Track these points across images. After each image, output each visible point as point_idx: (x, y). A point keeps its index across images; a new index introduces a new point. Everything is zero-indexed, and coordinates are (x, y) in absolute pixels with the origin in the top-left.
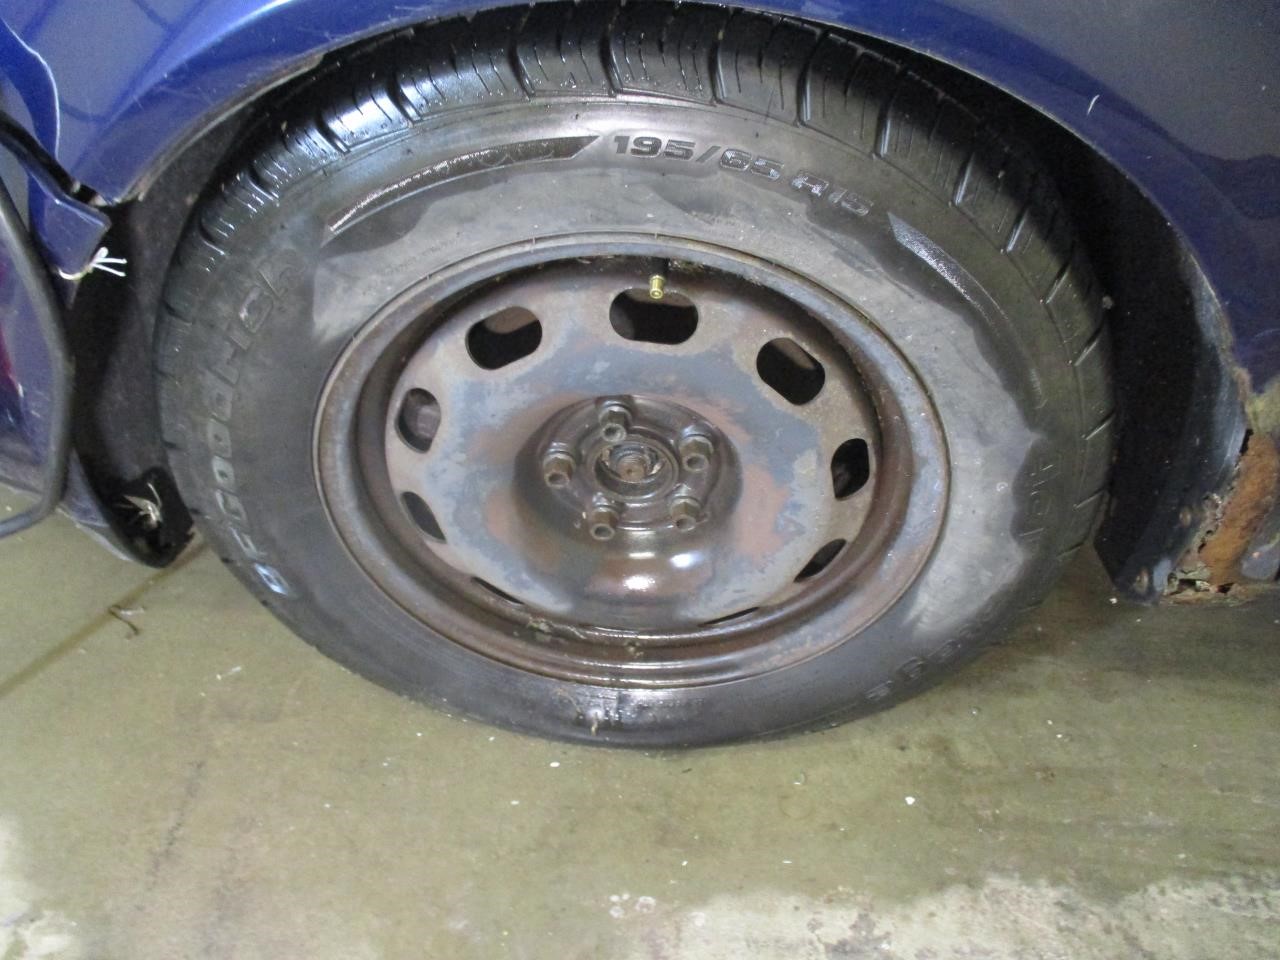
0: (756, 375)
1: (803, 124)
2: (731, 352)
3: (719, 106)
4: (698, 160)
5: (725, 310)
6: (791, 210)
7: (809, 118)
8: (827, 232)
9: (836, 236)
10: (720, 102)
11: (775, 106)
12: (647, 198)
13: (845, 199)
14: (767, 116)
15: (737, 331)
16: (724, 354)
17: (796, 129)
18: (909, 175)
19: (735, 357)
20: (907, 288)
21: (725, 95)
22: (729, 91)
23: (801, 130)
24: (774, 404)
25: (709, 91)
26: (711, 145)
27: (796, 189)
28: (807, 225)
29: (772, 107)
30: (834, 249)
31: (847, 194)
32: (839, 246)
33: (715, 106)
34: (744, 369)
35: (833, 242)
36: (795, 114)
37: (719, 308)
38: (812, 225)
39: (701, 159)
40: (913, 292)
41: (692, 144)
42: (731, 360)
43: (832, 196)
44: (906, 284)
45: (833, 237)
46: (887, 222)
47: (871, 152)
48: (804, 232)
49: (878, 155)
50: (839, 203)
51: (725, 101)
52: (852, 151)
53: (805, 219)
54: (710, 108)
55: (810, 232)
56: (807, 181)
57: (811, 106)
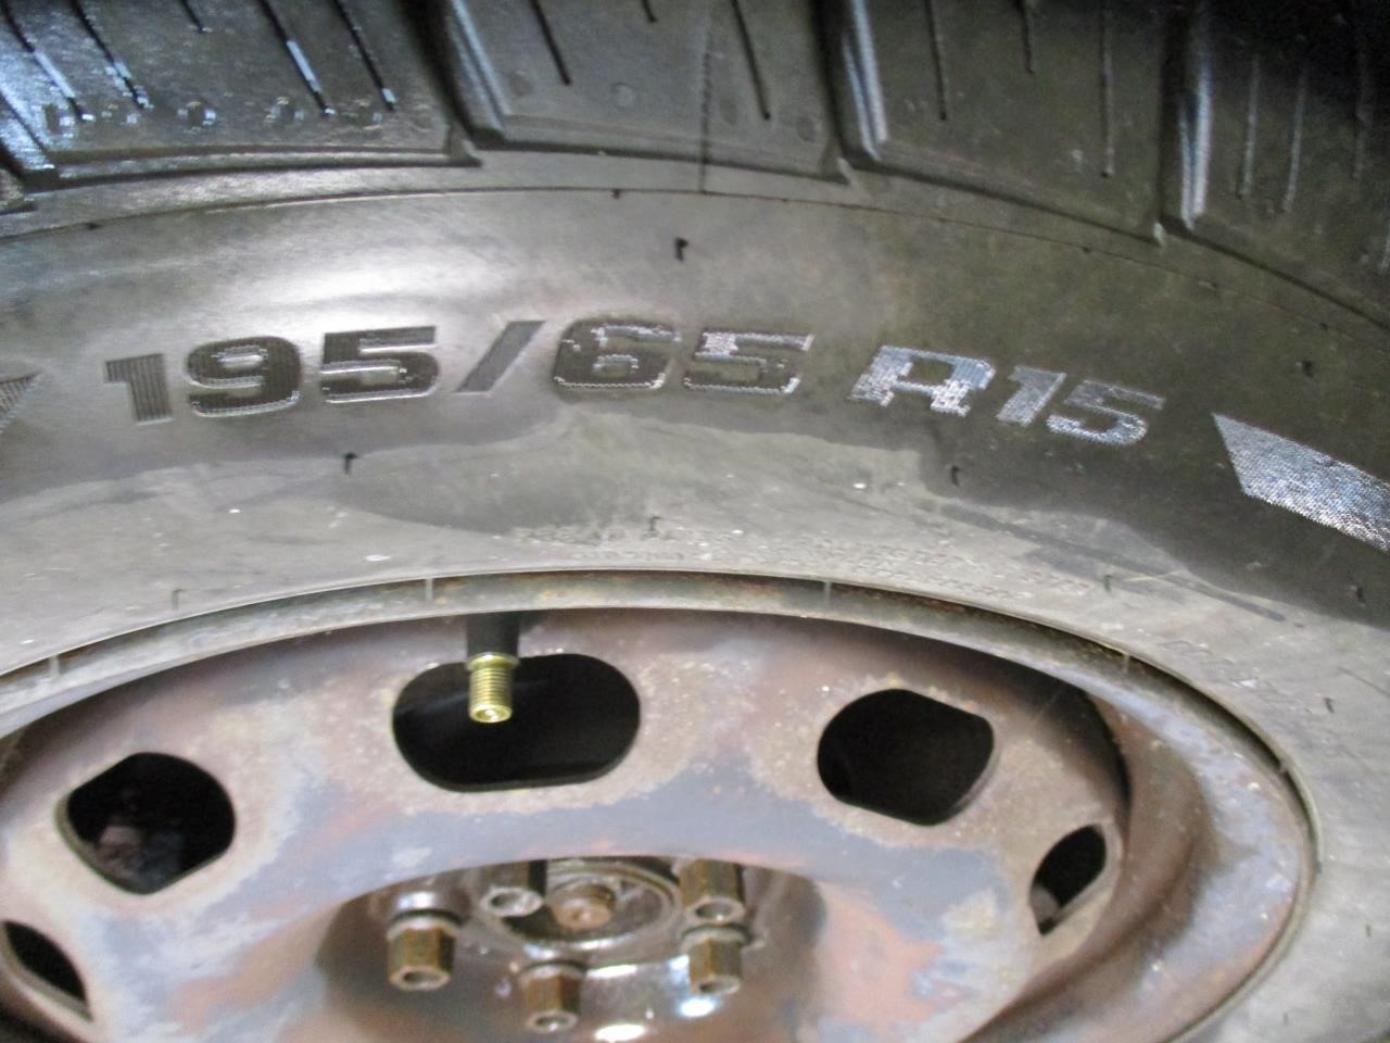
0: (823, 794)
1: (862, 161)
2: (746, 760)
3: (487, 157)
4: (466, 385)
5: (707, 666)
6: (865, 475)
7: (882, 133)
8: (1002, 513)
9: (1035, 518)
10: (491, 140)
11: (730, 108)
12: (333, 525)
13: (1059, 405)
14: (706, 160)
15: (749, 707)
16: (728, 769)
17: (835, 192)
18: (1290, 276)
19: (759, 770)
20: (1264, 602)
21: (507, 110)
22: (518, 86)
23: (857, 189)
24: (879, 841)
25: (426, 102)
26: (499, 322)
27: (874, 412)
28: (927, 507)
29: (717, 119)
30: (1027, 546)
31: (1066, 389)
32: (1040, 538)
33: (473, 164)
34: (788, 791)
35: (1022, 533)
36: (820, 127)
37: (689, 665)
38: (941, 501)
39: (480, 377)
40: (1279, 607)
41: (426, 334)
42: (750, 782)
43: (1011, 404)
44: (1264, 594)
45: (1021, 522)
46: (1217, 447)
47: (1147, 221)
48: (920, 523)
49: (1174, 225)
50: (1040, 421)
51: (513, 133)
52: (1074, 230)
53: (921, 492)
54: (456, 175)
55: (940, 519)
56: (912, 377)
57: (885, 83)
